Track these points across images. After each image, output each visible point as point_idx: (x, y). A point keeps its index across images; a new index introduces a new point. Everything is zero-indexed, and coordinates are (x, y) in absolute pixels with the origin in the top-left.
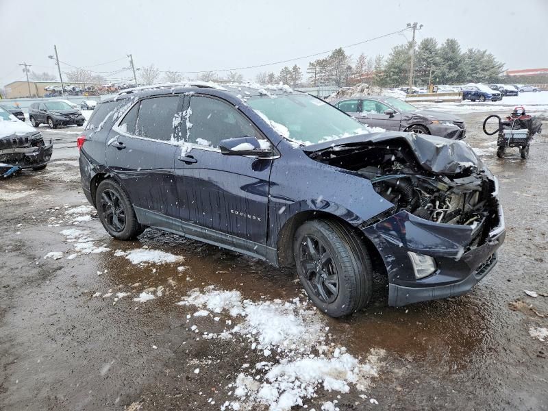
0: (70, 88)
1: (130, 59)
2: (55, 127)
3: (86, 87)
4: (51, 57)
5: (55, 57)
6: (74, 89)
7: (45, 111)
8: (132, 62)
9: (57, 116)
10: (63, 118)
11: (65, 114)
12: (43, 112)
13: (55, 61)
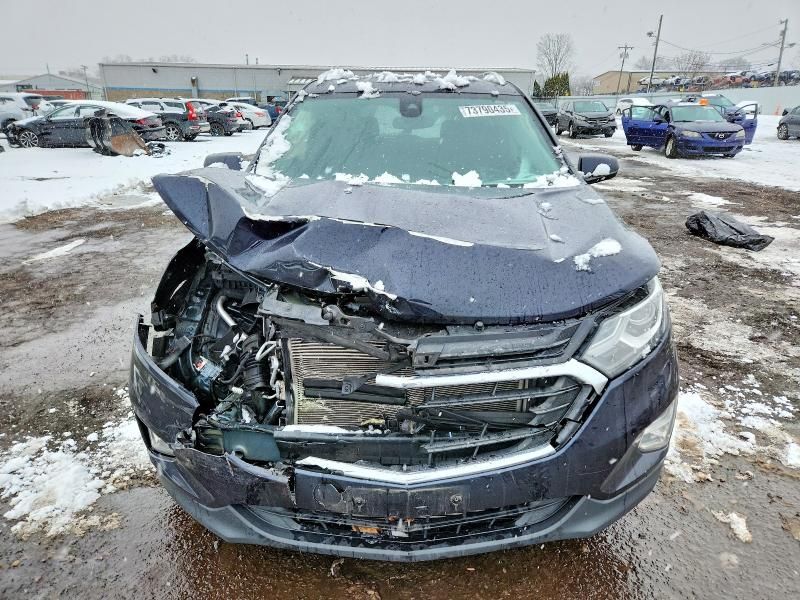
0: (672, 80)
1: (782, 27)
2: (574, 136)
3: (695, 79)
4: (650, 34)
5: (656, 34)
6: (678, 81)
7: (571, 113)
8: (783, 33)
9: (580, 122)
10: (587, 125)
11: (590, 119)
12: (569, 114)
13: (654, 39)
